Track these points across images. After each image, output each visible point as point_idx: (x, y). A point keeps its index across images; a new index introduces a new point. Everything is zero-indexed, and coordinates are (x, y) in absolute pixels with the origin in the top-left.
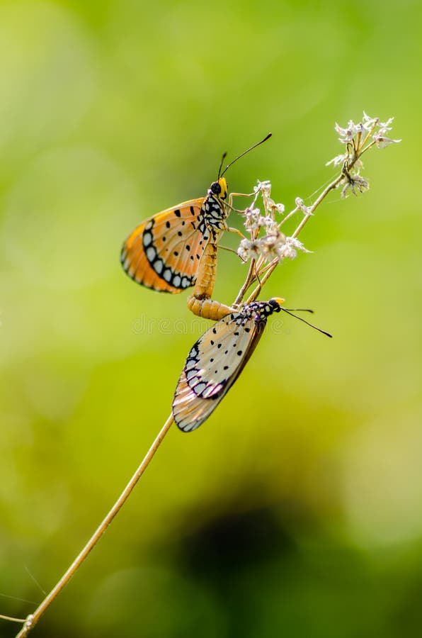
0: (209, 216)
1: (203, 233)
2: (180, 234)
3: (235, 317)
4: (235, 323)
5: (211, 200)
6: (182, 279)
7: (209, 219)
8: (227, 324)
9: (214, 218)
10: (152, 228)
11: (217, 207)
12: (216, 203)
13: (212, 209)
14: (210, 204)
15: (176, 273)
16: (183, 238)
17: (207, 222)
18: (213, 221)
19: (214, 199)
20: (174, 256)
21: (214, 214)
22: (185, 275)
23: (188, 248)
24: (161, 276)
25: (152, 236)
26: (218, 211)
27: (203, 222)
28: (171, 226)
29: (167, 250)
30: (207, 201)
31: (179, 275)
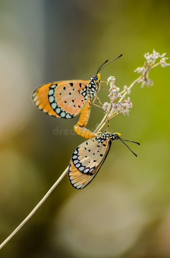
0: (90, 90)
1: (85, 96)
2: (70, 94)
3: (97, 139)
4: (98, 141)
5: (92, 83)
6: (66, 114)
7: (89, 91)
8: (93, 141)
9: (92, 91)
10: (55, 88)
11: (94, 86)
12: (95, 84)
13: (92, 87)
14: (92, 84)
15: (63, 111)
16: (71, 96)
17: (87, 92)
18: (91, 92)
19: (94, 83)
20: (64, 103)
21: (93, 89)
22: (69, 113)
23: (73, 101)
24: (54, 110)
25: (54, 91)
26: (95, 88)
27: (86, 92)
28: (66, 89)
29: (61, 99)
30: (90, 83)
31: (65, 112)
